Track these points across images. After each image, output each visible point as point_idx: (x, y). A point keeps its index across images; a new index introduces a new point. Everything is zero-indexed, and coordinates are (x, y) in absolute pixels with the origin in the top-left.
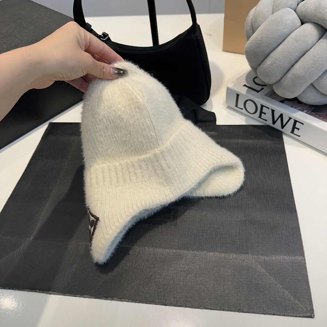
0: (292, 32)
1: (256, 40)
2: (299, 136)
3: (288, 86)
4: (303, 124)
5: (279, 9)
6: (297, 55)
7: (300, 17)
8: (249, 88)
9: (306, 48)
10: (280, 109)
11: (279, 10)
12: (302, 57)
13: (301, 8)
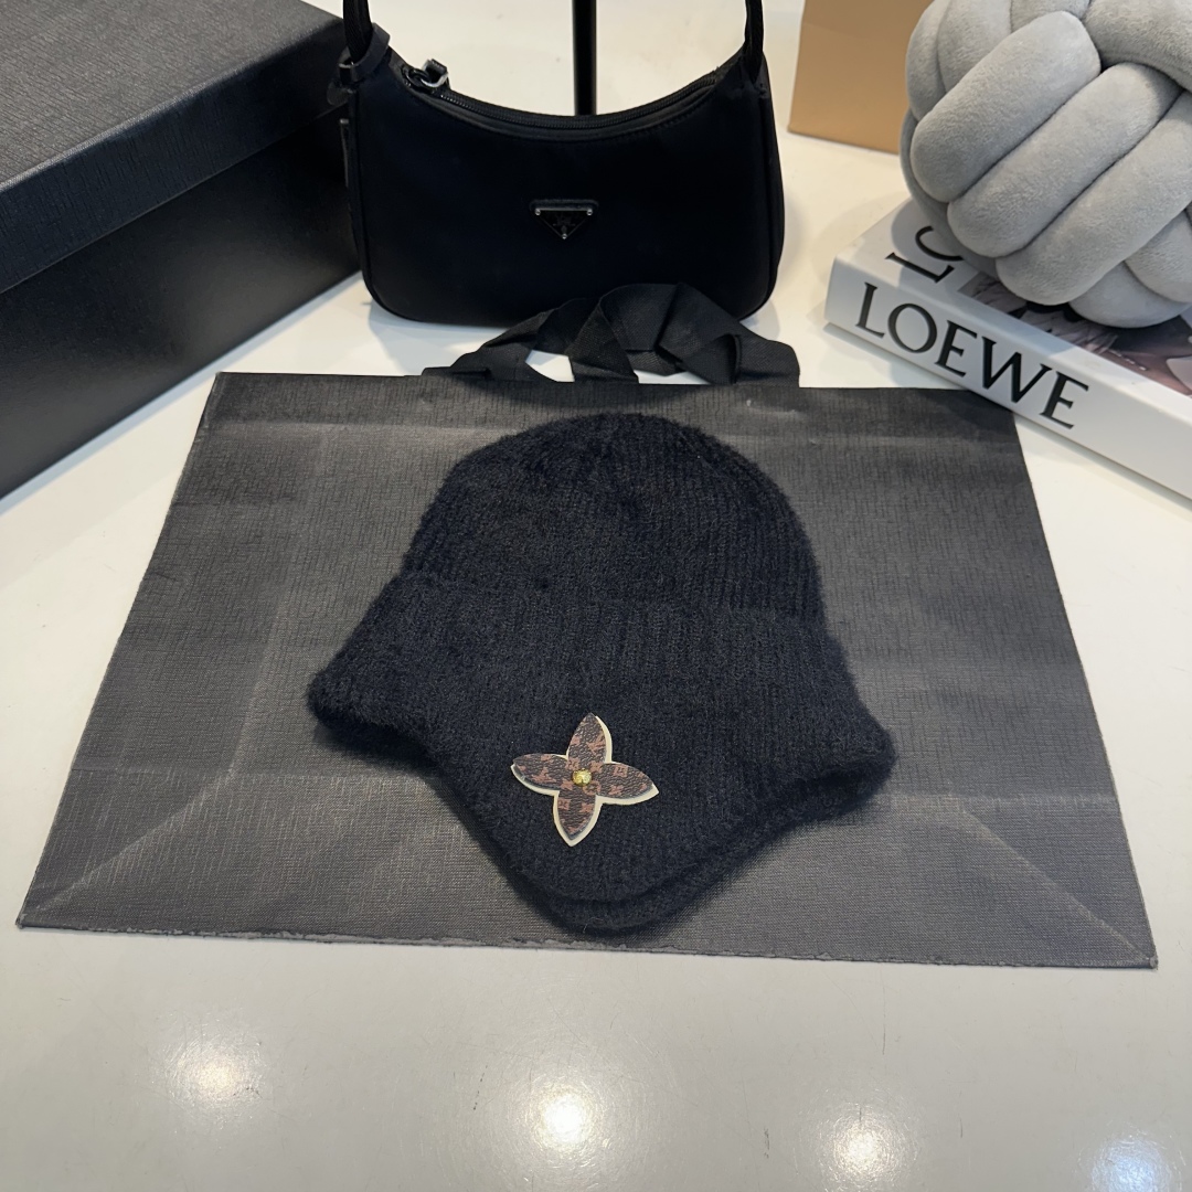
0: (1076, 92)
1: (962, 111)
2: (1070, 426)
3: (1053, 265)
4: (1086, 387)
5: (1036, 13)
6: (1089, 169)
7: (1099, 42)
8: (908, 264)
9: (1120, 145)
10: (1013, 337)
11: (1036, 17)
12: (1103, 173)
13: (1101, 13)
